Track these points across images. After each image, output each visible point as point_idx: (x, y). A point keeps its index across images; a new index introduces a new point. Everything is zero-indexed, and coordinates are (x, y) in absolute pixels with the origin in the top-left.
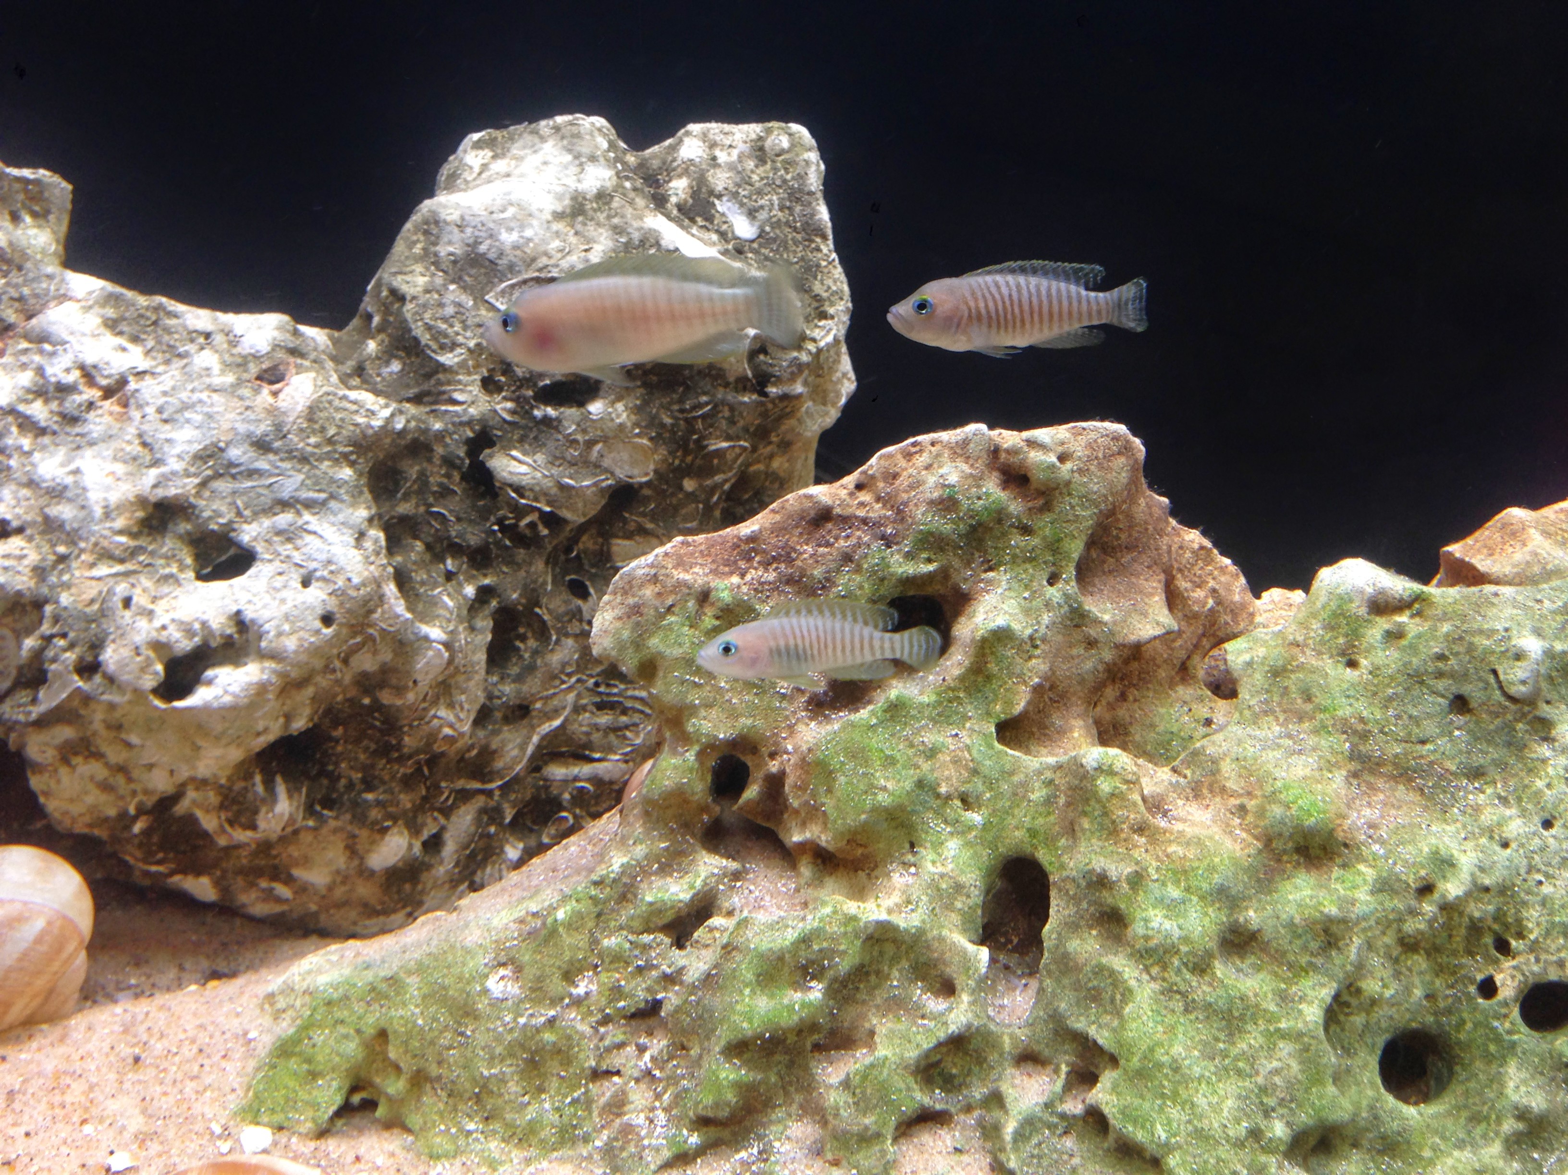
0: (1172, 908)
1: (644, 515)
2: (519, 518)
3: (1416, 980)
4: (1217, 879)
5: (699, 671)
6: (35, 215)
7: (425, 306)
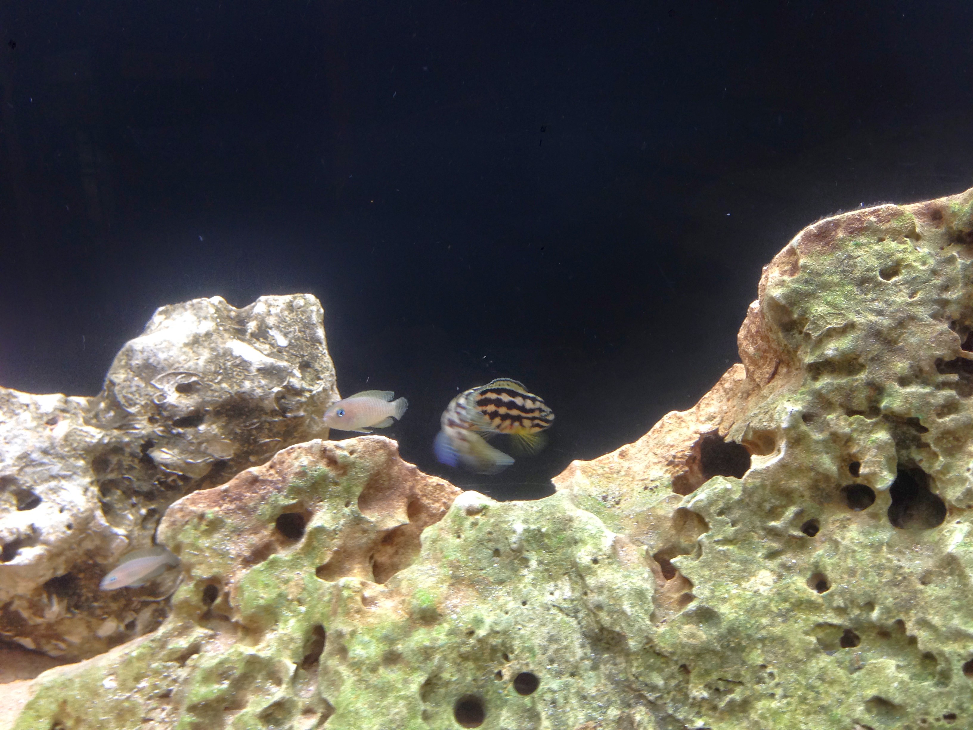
0: (365, 645)
2: (167, 478)
3: (469, 673)
4: (384, 632)
5: (198, 548)
7: (123, 388)
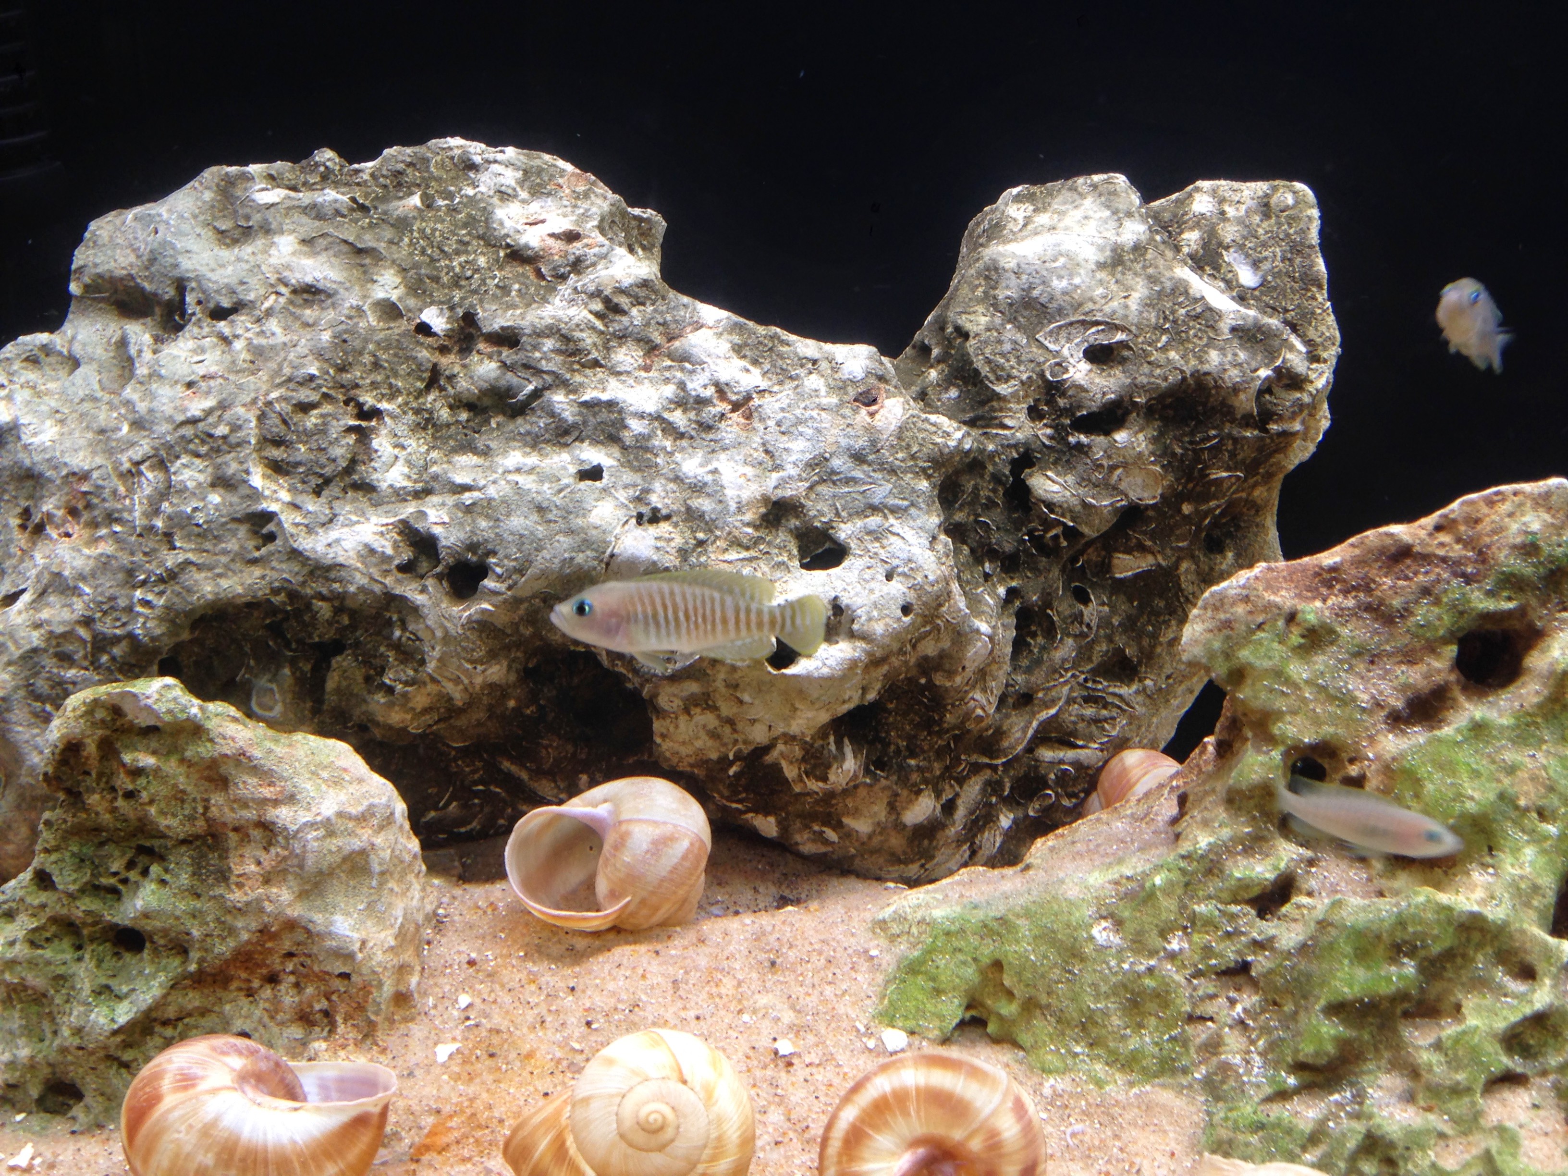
1: (1145, 533)
2: (1046, 531)
5: (1288, 681)
6: (644, 248)
7: (986, 342)
